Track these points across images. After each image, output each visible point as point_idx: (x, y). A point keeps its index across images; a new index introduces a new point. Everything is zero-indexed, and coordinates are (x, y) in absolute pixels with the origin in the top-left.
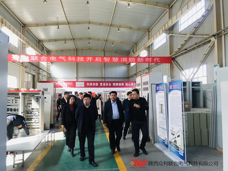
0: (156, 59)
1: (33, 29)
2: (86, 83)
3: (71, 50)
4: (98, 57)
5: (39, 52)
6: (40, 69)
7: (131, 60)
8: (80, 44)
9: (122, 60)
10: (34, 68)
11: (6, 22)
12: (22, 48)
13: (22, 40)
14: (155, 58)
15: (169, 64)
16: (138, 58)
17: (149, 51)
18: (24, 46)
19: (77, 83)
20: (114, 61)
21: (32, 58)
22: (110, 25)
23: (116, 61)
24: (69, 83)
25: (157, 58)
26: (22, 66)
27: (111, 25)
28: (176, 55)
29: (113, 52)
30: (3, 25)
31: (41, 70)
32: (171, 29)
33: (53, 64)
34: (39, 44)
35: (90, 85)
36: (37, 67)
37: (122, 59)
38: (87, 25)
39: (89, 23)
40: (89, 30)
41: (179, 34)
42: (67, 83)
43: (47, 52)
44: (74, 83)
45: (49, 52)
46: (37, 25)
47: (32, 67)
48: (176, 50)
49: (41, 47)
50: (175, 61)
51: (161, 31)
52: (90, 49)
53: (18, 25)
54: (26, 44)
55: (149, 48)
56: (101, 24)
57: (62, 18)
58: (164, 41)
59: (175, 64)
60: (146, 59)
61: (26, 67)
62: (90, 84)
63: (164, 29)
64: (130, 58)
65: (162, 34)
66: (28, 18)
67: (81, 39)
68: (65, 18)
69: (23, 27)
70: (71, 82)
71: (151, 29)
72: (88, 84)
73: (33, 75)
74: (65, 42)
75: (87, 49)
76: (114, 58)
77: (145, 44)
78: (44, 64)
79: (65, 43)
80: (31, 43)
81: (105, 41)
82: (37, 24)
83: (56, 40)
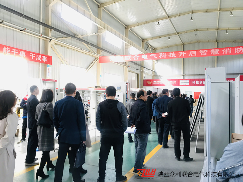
1: (137, 29)
2: (191, 80)
3: (177, 46)
5: (142, 51)
8: (186, 38)
18: (127, 46)
19: (181, 81)
22: (219, 9)
24: (172, 81)
26: (125, 66)
27: (220, 9)
29: (230, 42)
33: (159, 62)
34: (143, 42)
35: (196, 83)
36: (140, 66)
38: (190, 15)
39: (193, 12)
40: (192, 20)
42: (170, 81)
43: (153, 50)
44: (178, 81)
46: (138, 24)
52: (199, 42)
53: (121, 27)
56: (207, 11)
57: (162, 13)
61: (128, 67)
62: (196, 81)
66: (131, 18)
67: (186, 32)
68: (164, 12)
70: (175, 80)
72: (193, 82)
73: (137, 74)
74: (169, 37)
75: (196, 42)
79: (169, 39)
80: (134, 43)
81: (216, 30)
82: (138, 23)
83: (159, 37)
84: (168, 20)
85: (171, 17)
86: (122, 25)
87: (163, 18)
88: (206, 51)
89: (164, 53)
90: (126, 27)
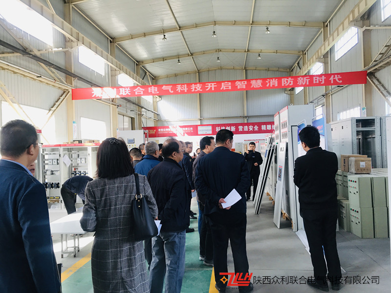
1: (127, 44)
2: (214, 127)
3: (190, 74)
4: (226, 83)
5: (138, 80)
6: (142, 107)
7: (286, 82)
8: (204, 62)
9: (268, 84)
10: (133, 107)
11: (83, 38)
12: (111, 76)
13: (110, 64)
14: (333, 76)
16: (299, 79)
18: (114, 72)
19: (200, 128)
20: (255, 87)
21: (121, 92)
22: (251, 22)
23: (257, 87)
25: (336, 76)
26: (113, 104)
27: (252, 22)
28: (376, 67)
29: (262, 70)
30: (80, 43)
31: (143, 110)
32: (366, 17)
34: (138, 67)
37: (269, 83)
38: (211, 28)
39: (215, 23)
40: (215, 36)
41: (381, 26)
42: (184, 129)
44: (195, 127)
45: (154, 78)
46: (132, 37)
47: (128, 105)
48: (376, 56)
49: (141, 72)
50: (376, 78)
51: (346, 22)
52: (221, 69)
53: (103, 40)
54: (117, 69)
55: (326, 58)
56: (235, 23)
57: (169, 21)
58: (355, 41)
59: (375, 84)
60: (314, 80)
61: (118, 106)
63: (351, 19)
64: (283, 79)
65: (348, 28)
66: (118, 26)
67: (204, 53)
68: (174, 20)
69: (111, 42)
70: (191, 126)
71: (330, 22)
73: (132, 118)
74: (179, 60)
75: (217, 69)
76: (253, 82)
78: (148, 100)
79: (179, 62)
80: (125, 67)
81: (245, 51)
83: (164, 59)
84: (179, 33)
85: (184, 28)
86: (105, 36)
87: (171, 30)
88: (244, 83)
89: (184, 84)
90: (111, 40)
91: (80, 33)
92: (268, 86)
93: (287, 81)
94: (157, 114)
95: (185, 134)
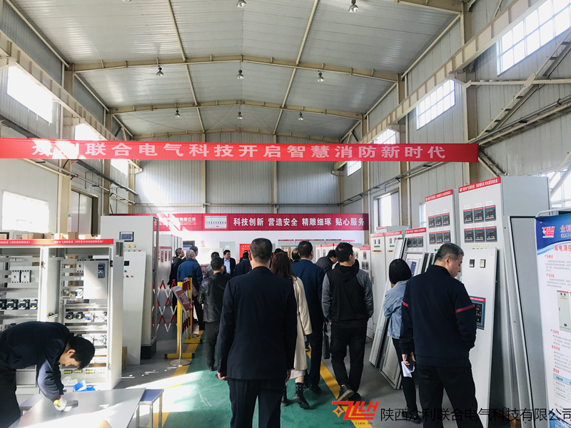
0: (434, 149)
1: (92, 76)
2: (230, 217)
3: (192, 134)
5: (108, 136)
6: (112, 182)
7: (365, 153)
8: (215, 118)
9: (338, 153)
10: (96, 179)
11: (19, 52)
12: (64, 125)
13: (64, 105)
14: (432, 148)
15: (468, 163)
16: (384, 148)
17: (402, 132)
18: (68, 120)
19: (207, 219)
20: (317, 156)
21: (88, 149)
22: (297, 63)
23: (321, 157)
24: (186, 219)
25: (437, 148)
26: (64, 173)
27: (299, 62)
28: (490, 139)
29: (300, 138)
30: (12, 60)
31: (113, 185)
33: (145, 169)
34: (108, 116)
35: (241, 224)
36: (103, 176)
37: (340, 151)
38: (236, 65)
39: (242, 58)
40: (241, 77)
42: (181, 219)
43: (131, 138)
44: (201, 218)
45: (133, 137)
46: (104, 65)
47: (89, 176)
48: (487, 123)
49: (113, 124)
50: (486, 155)
51: (441, 74)
52: (240, 131)
53: (53, 63)
54: (75, 114)
56: (273, 61)
57: (170, 45)
58: (450, 102)
59: (487, 164)
60: (406, 151)
61: (73, 176)
62: (243, 220)
63: (450, 68)
64: (360, 148)
65: (443, 82)
67: (218, 103)
68: (179, 46)
69: (66, 69)
70: (193, 215)
71: (407, 74)
72: (236, 222)
73: (93, 198)
74: (177, 111)
76: (315, 149)
77: (391, 114)
78: (121, 166)
79: (178, 114)
80: (88, 114)
81: (281, 107)
82: (104, 63)
83: (153, 107)
84: (184, 66)
85: (193, 60)
86: (57, 57)
87: (172, 60)
89: (202, 144)
90: (67, 65)
91: (13, 43)
92: (337, 156)
93: (366, 151)
94: (135, 194)
95: (184, 228)
